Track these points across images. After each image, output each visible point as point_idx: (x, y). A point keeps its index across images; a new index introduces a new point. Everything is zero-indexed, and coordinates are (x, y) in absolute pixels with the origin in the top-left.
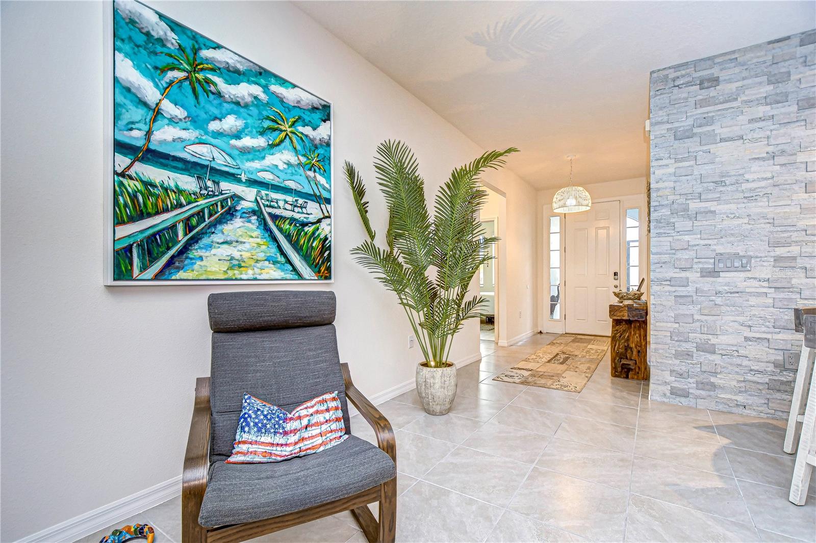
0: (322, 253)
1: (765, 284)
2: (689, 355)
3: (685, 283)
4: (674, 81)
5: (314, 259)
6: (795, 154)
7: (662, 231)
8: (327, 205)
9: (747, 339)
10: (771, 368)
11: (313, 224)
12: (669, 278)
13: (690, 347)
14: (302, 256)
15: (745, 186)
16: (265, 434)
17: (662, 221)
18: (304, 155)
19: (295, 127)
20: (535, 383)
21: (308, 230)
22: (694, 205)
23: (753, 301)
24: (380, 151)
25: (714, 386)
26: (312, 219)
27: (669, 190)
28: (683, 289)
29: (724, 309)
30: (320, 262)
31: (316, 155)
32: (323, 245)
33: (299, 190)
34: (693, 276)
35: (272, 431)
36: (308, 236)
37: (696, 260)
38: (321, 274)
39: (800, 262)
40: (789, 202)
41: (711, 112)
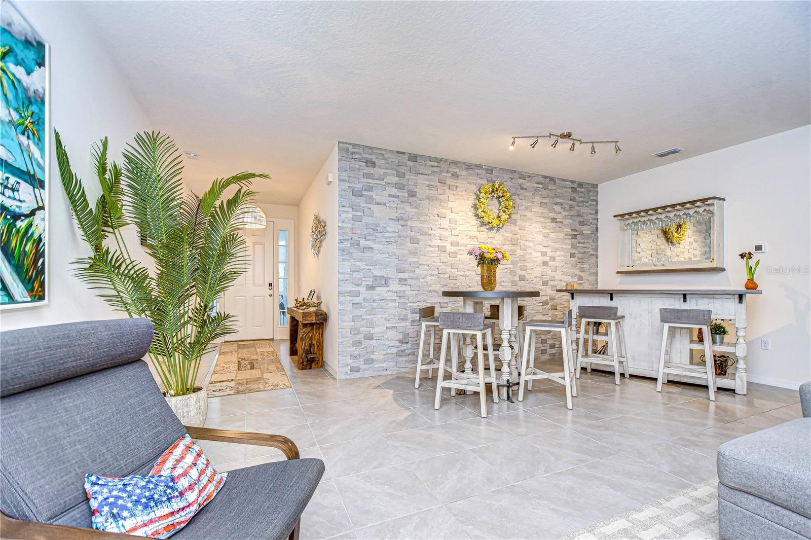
0: (36, 261)
1: (395, 294)
2: (360, 343)
3: (358, 294)
4: (352, 154)
5: (27, 269)
6: (407, 221)
7: (345, 258)
8: (41, 190)
9: (388, 328)
10: (397, 343)
11: (27, 216)
12: (349, 291)
13: (360, 337)
14: (14, 266)
15: (387, 235)
16: (157, 506)
17: (345, 250)
18: (17, 110)
19: (5, 62)
20: (250, 390)
21: (21, 226)
22: (363, 242)
23: (390, 305)
24: (139, 139)
25: (372, 361)
26: (25, 209)
27: (349, 229)
28: (356, 298)
29: (378, 310)
30: (34, 274)
31: (30, 113)
32: (36, 250)
33: (10, 161)
34: (362, 289)
35: (164, 499)
36: (20, 235)
37: (363, 279)
38: (34, 293)
39: (409, 282)
40: (403, 247)
41: (371, 183)
